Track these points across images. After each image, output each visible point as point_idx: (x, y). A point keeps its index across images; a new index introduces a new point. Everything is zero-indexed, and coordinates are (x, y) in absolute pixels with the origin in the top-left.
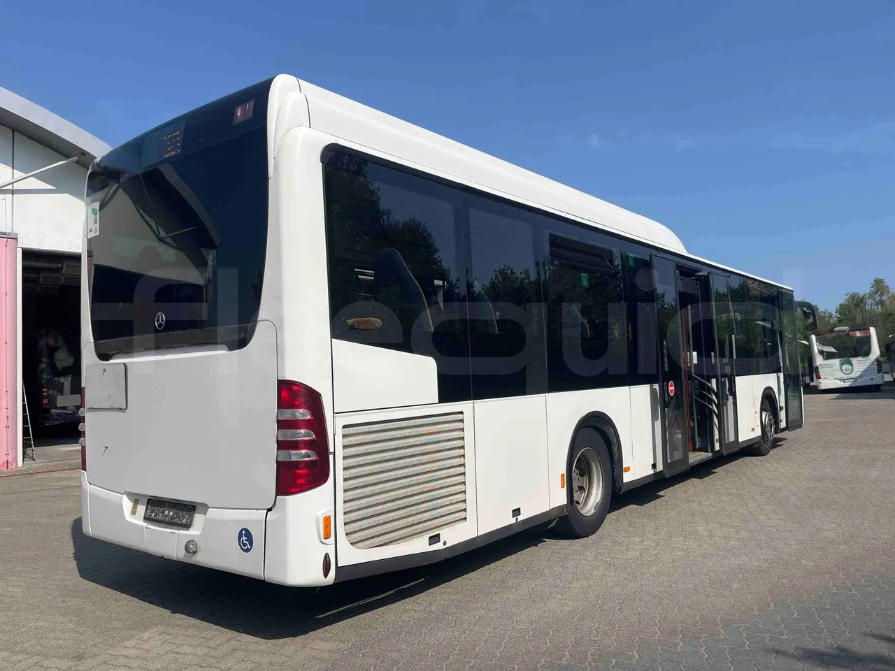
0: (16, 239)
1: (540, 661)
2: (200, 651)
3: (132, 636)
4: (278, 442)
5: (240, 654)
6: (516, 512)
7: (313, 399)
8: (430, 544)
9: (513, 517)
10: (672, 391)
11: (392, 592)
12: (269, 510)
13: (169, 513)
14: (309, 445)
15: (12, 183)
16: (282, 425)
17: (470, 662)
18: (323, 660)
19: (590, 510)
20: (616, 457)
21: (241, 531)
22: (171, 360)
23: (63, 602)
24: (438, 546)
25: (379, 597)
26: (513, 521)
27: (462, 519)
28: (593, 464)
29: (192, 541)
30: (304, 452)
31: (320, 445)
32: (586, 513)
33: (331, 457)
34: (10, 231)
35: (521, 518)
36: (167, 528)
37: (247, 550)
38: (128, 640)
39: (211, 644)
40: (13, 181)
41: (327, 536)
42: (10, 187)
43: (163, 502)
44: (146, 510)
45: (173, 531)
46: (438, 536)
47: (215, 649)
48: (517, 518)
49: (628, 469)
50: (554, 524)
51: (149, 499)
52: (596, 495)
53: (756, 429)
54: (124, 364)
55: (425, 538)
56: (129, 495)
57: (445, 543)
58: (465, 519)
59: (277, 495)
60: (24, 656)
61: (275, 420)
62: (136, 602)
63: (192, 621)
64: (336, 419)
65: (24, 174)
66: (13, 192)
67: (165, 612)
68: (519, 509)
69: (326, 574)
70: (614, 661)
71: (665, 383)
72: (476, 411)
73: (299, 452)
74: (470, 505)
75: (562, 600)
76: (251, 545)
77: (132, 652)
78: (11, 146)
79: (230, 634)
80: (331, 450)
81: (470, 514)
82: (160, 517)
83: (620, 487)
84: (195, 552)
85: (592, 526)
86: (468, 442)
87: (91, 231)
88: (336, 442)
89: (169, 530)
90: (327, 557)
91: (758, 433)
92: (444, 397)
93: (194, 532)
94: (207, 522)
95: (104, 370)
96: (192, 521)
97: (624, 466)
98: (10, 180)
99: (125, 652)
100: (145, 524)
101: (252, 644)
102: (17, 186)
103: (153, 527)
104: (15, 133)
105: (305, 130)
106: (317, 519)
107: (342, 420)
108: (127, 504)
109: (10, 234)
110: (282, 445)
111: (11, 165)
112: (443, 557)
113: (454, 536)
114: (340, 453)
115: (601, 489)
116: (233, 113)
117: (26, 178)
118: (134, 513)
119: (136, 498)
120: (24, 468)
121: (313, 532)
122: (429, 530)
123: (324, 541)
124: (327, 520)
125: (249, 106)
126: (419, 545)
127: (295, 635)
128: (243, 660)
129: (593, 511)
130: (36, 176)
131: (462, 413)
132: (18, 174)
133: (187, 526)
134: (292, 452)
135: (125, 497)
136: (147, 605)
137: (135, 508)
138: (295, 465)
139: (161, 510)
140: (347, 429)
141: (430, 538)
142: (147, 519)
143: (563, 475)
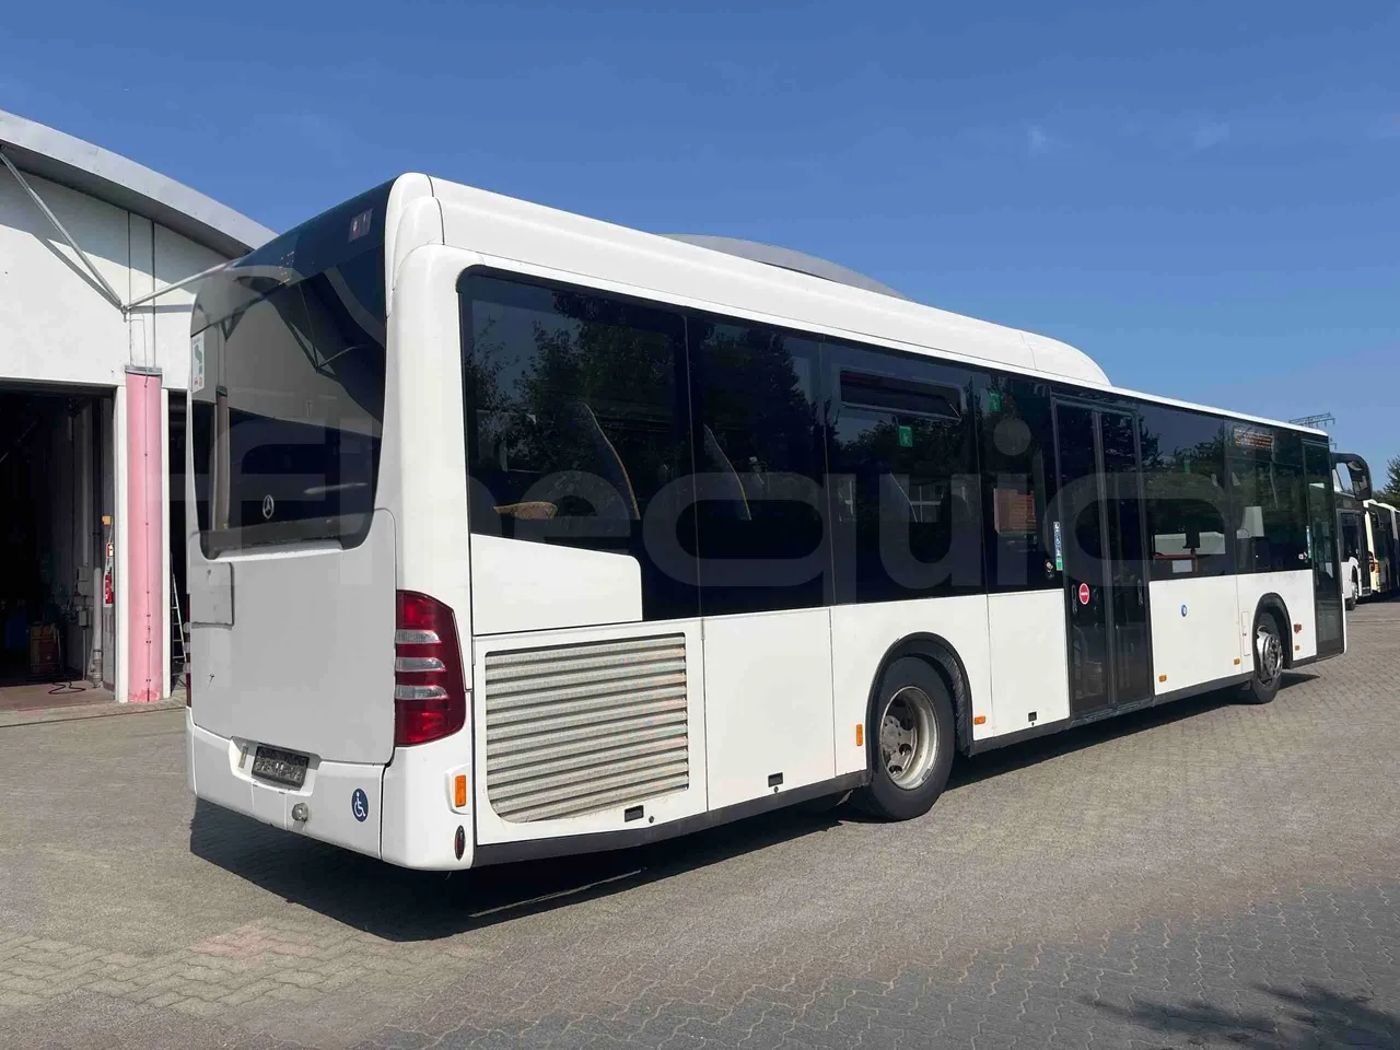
0: (160, 376)
1: (750, 987)
2: (304, 951)
3: (226, 929)
4: (397, 674)
5: (353, 958)
6: (776, 779)
7: (442, 617)
8: (626, 821)
9: (770, 786)
10: (1085, 598)
11: (588, 886)
12: (388, 765)
13: (280, 767)
14: (439, 679)
15: (153, 297)
16: (403, 650)
17: (651, 983)
18: (456, 970)
19: (915, 780)
20: (961, 699)
21: (355, 794)
22: (281, 559)
23: (156, 883)
24: (641, 824)
25: (568, 893)
26: (770, 791)
27: (683, 786)
28: (924, 712)
29: (302, 804)
30: (432, 688)
31: (452, 678)
32: (908, 784)
33: (468, 696)
34: (150, 365)
35: (782, 788)
36: (275, 786)
37: (362, 819)
38: (217, 933)
39: (322, 943)
40: (157, 292)
41: (461, 802)
42: (150, 303)
43: (274, 751)
44: (255, 762)
45: (282, 790)
46: (640, 808)
47: (326, 949)
48: (777, 788)
49: (982, 720)
50: (846, 798)
51: (259, 748)
52: (927, 758)
53: (1243, 659)
54: (230, 564)
55: (620, 810)
56: (238, 741)
57: (651, 820)
58: (687, 785)
59: (397, 744)
60: (85, 948)
61: (393, 645)
62: (249, 886)
63: (310, 913)
64: (477, 644)
65: (167, 284)
66: (154, 310)
67: (280, 900)
68: (780, 775)
69: (460, 852)
70: (854, 992)
71: (1073, 586)
72: (706, 633)
73: (426, 688)
74: (695, 766)
75: (823, 907)
76: (366, 812)
77: (219, 949)
78: (150, 244)
79: (351, 931)
80: (468, 685)
81: (695, 779)
82: (270, 772)
83: (968, 748)
84: (305, 820)
85: (918, 804)
86: (693, 677)
87: (196, 382)
88: (475, 675)
89: (278, 790)
90: (460, 832)
91: (1248, 666)
92: (651, 613)
93: (305, 793)
94: (318, 778)
95: (209, 572)
96: (304, 778)
97: (975, 715)
98: (149, 292)
99: (210, 949)
100: (253, 781)
101: (374, 946)
102: (160, 302)
103: (259, 784)
104: (156, 225)
105: (436, 250)
106: (447, 779)
107: (484, 646)
108: (234, 753)
109: (151, 370)
110: (402, 678)
111: (151, 271)
112: (649, 839)
113: (666, 810)
114: (481, 690)
115: (934, 749)
116: (349, 226)
117: (170, 290)
118: (242, 765)
119: (246, 746)
120: (172, 700)
121: (442, 796)
122: (626, 800)
123: (455, 808)
124: (461, 781)
125: (366, 217)
126: (610, 821)
127: (432, 938)
128: (354, 966)
129: (920, 782)
130: (184, 287)
131: (682, 635)
132: (161, 285)
133: (298, 785)
134: (417, 688)
135: (232, 743)
136: (259, 889)
137: (243, 759)
138: (422, 705)
139: (272, 761)
140: (492, 658)
141: (627, 811)
142: (255, 773)
143: (859, 728)
